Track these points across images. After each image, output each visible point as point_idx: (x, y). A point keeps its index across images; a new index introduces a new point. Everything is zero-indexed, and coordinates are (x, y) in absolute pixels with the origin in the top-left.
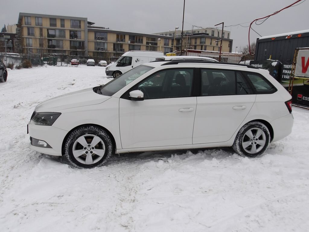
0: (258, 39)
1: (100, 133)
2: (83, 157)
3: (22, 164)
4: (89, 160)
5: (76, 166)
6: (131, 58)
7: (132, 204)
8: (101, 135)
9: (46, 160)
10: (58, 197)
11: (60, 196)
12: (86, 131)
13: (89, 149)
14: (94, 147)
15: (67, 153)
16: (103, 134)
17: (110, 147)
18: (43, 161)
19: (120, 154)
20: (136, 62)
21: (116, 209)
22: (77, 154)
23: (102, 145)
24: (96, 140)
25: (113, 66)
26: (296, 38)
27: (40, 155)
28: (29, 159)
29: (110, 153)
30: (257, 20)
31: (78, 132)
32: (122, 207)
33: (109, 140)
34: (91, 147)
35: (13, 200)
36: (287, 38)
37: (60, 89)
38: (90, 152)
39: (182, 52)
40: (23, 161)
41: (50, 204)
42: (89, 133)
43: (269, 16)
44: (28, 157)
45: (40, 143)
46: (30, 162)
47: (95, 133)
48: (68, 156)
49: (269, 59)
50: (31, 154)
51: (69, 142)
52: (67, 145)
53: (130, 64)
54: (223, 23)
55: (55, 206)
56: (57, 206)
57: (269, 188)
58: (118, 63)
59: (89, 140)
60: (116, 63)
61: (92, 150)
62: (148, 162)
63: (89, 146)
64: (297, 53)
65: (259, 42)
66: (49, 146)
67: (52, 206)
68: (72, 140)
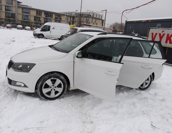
0: (126, 21)
1: (61, 77)
2: (49, 93)
3: (3, 98)
4: (53, 95)
5: (44, 99)
6: (49, 27)
7: (92, 125)
8: (61, 79)
9: (22, 95)
10: (40, 122)
11: (41, 122)
12: (52, 76)
13: (53, 88)
14: (56, 86)
15: (39, 90)
16: (62, 78)
17: (66, 86)
18: (20, 96)
19: (72, 90)
20: (53, 29)
21: (83, 129)
22: (45, 91)
23: (61, 85)
24: (58, 82)
25: (38, 31)
26: (148, 22)
27: (14, 91)
28: (7, 94)
29: (66, 90)
30: (126, 10)
31: (46, 77)
32: (86, 127)
33: (66, 82)
34: (54, 86)
35: (9, 127)
36: (143, 22)
37: (6, 44)
38: (53, 89)
39: (80, 25)
40: (3, 96)
41: (37, 128)
42: (54, 78)
43: (134, 9)
44: (6, 93)
45: (17, 84)
46: (8, 96)
47: (58, 77)
48: (39, 93)
49: (133, 33)
50: (7, 91)
51: (40, 83)
52: (39, 85)
53: (49, 30)
54: (106, 10)
55: (41, 129)
56: (43, 129)
57: (162, 110)
58: (42, 29)
59: (54, 82)
60: (40, 29)
61: (55, 88)
62: (88, 95)
63: (53, 86)
64: (149, 31)
65: (127, 23)
66: (25, 86)
67: (39, 129)
68: (43, 82)
